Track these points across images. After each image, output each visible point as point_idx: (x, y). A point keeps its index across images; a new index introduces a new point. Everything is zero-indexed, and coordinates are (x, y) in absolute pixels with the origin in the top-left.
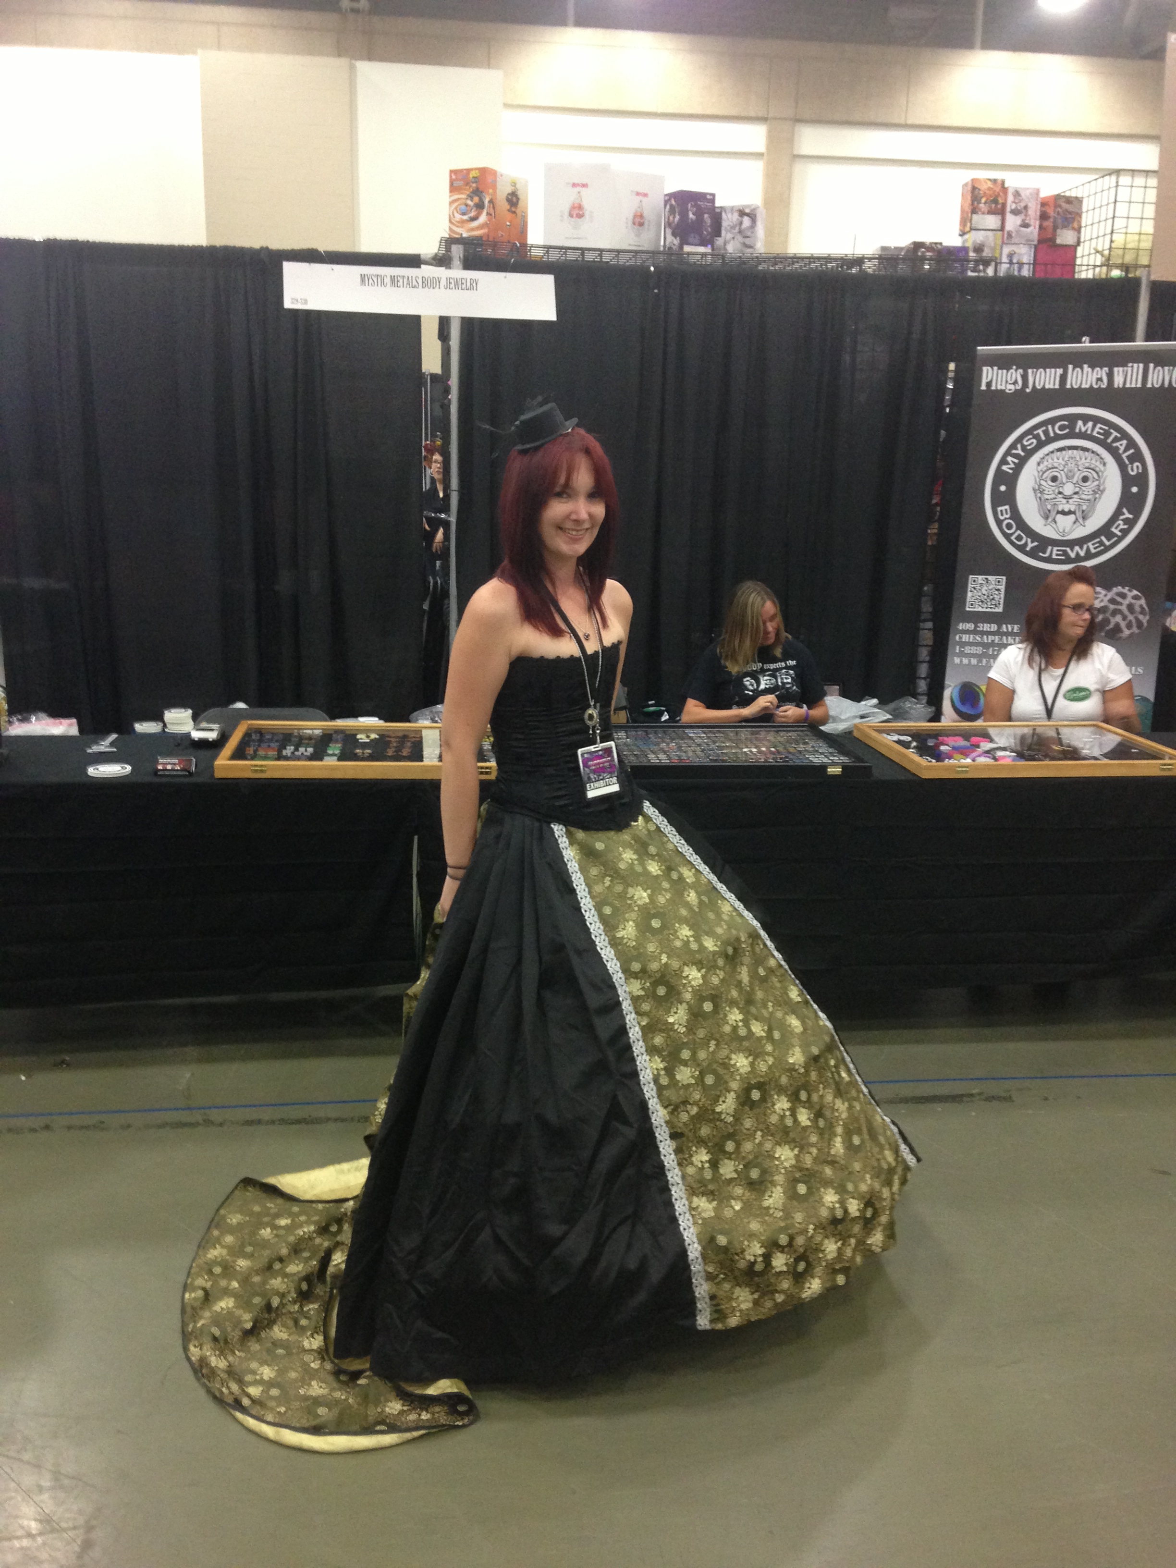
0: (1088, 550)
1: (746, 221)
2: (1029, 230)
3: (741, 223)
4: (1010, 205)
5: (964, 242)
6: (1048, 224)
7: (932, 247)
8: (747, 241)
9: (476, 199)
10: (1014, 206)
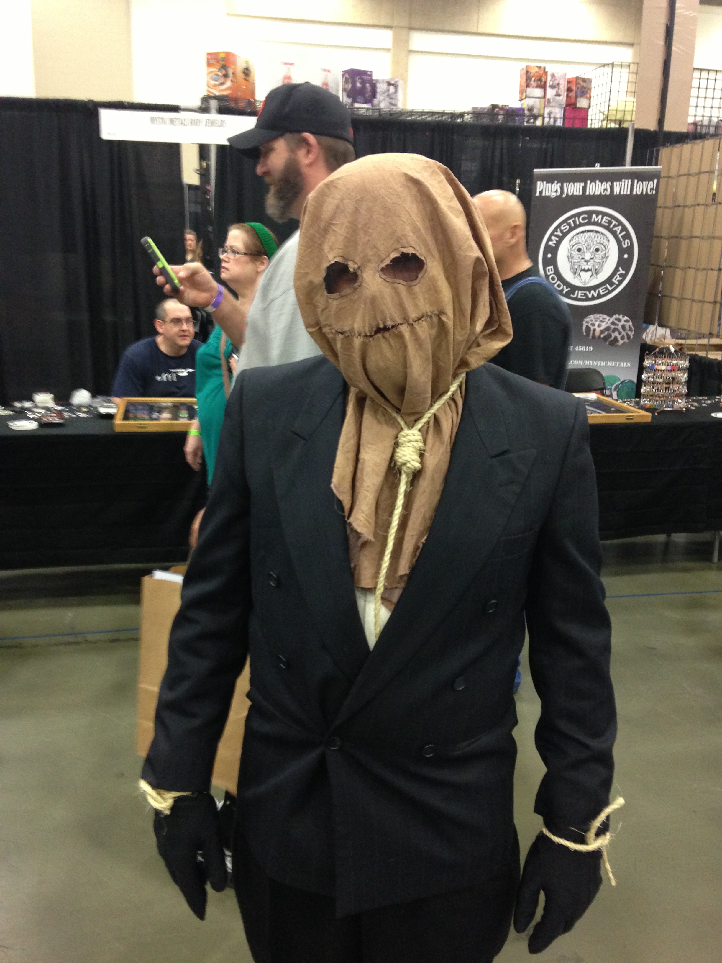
0: (599, 292)
1: (392, 89)
2: (561, 98)
3: (388, 90)
4: (549, 83)
5: (522, 105)
6: (572, 94)
7: (502, 108)
8: (393, 102)
9: (224, 72)
10: (551, 83)
